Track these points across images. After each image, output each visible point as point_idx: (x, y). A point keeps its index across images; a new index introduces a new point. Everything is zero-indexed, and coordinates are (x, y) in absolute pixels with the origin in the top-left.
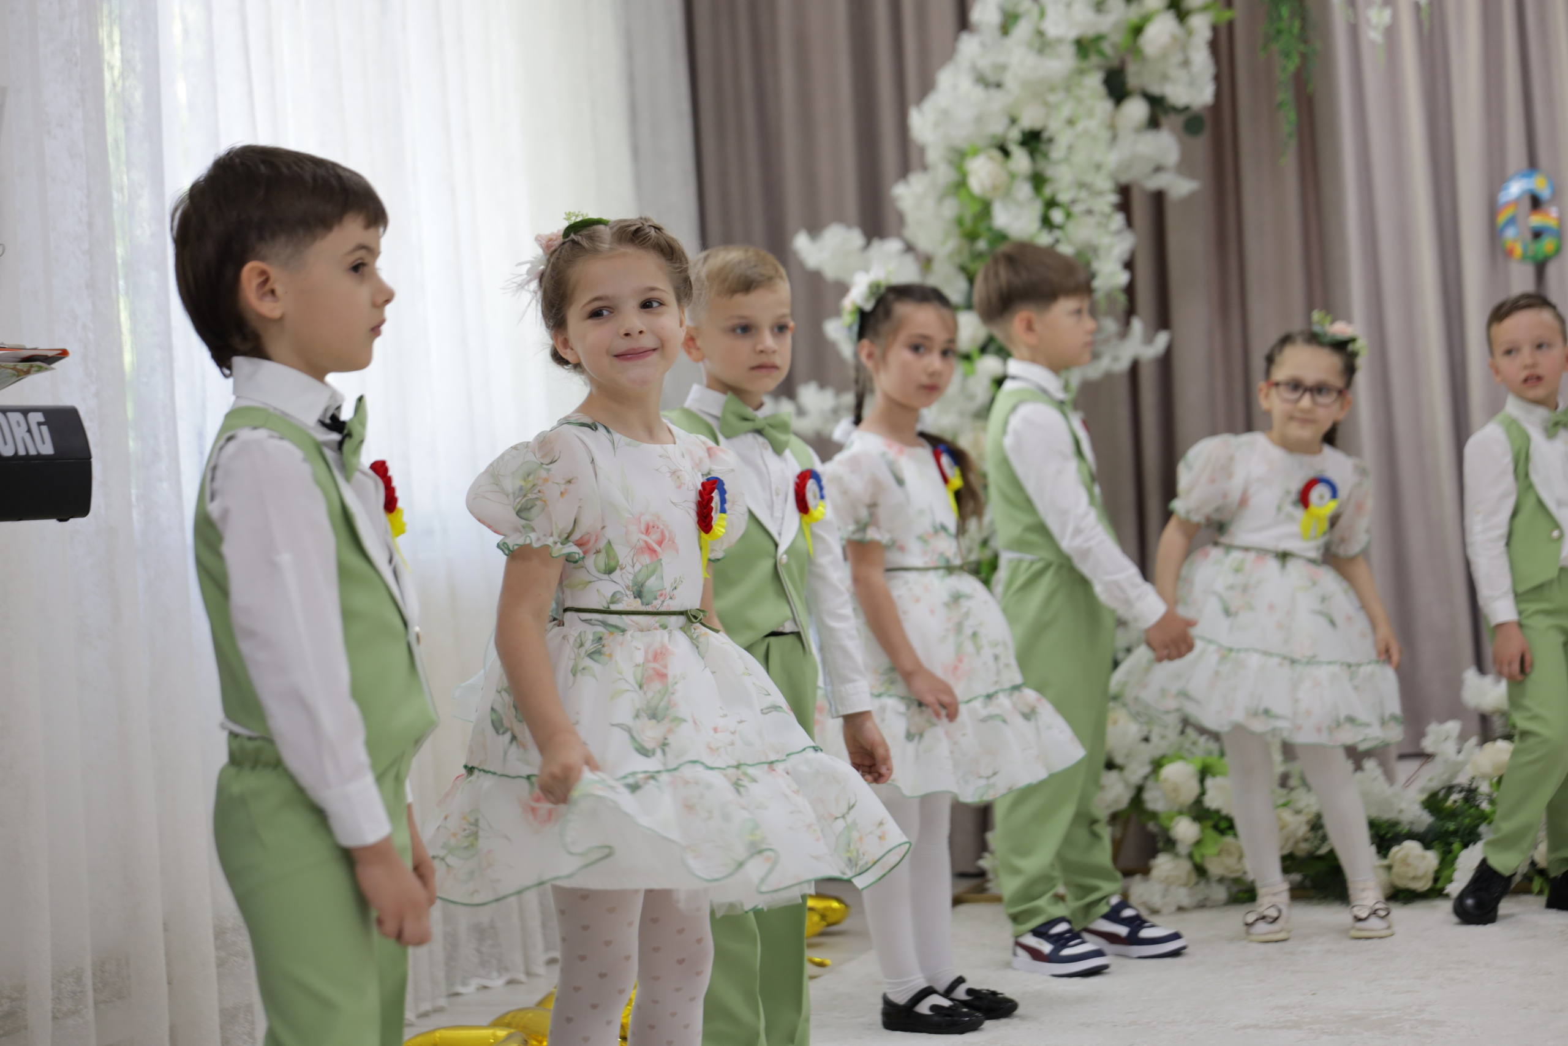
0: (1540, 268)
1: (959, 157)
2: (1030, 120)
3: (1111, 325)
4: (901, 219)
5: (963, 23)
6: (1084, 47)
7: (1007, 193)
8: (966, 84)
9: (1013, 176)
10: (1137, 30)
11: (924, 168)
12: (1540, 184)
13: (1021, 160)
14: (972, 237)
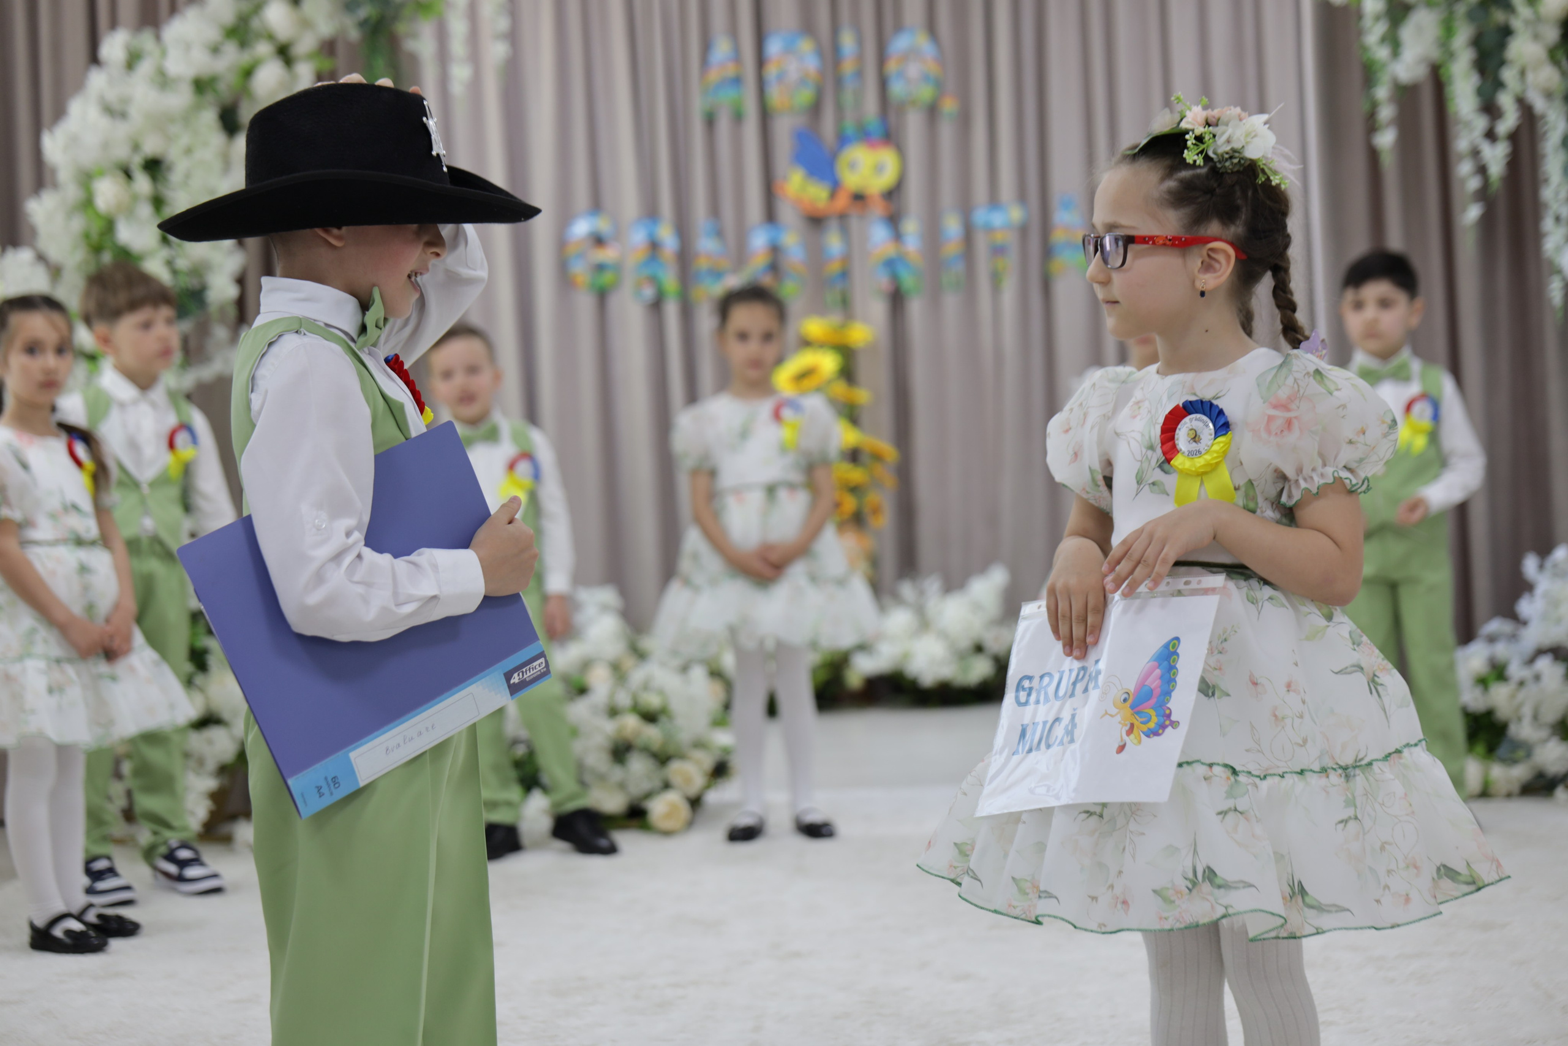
0: (602, 296)
1: (86, 179)
2: (151, 147)
3: (220, 333)
4: (33, 232)
5: (94, 59)
6: (201, 86)
7: (130, 212)
8: (93, 114)
9: (135, 198)
10: (248, 73)
11: (55, 185)
12: (602, 225)
13: (143, 183)
14: (97, 249)
